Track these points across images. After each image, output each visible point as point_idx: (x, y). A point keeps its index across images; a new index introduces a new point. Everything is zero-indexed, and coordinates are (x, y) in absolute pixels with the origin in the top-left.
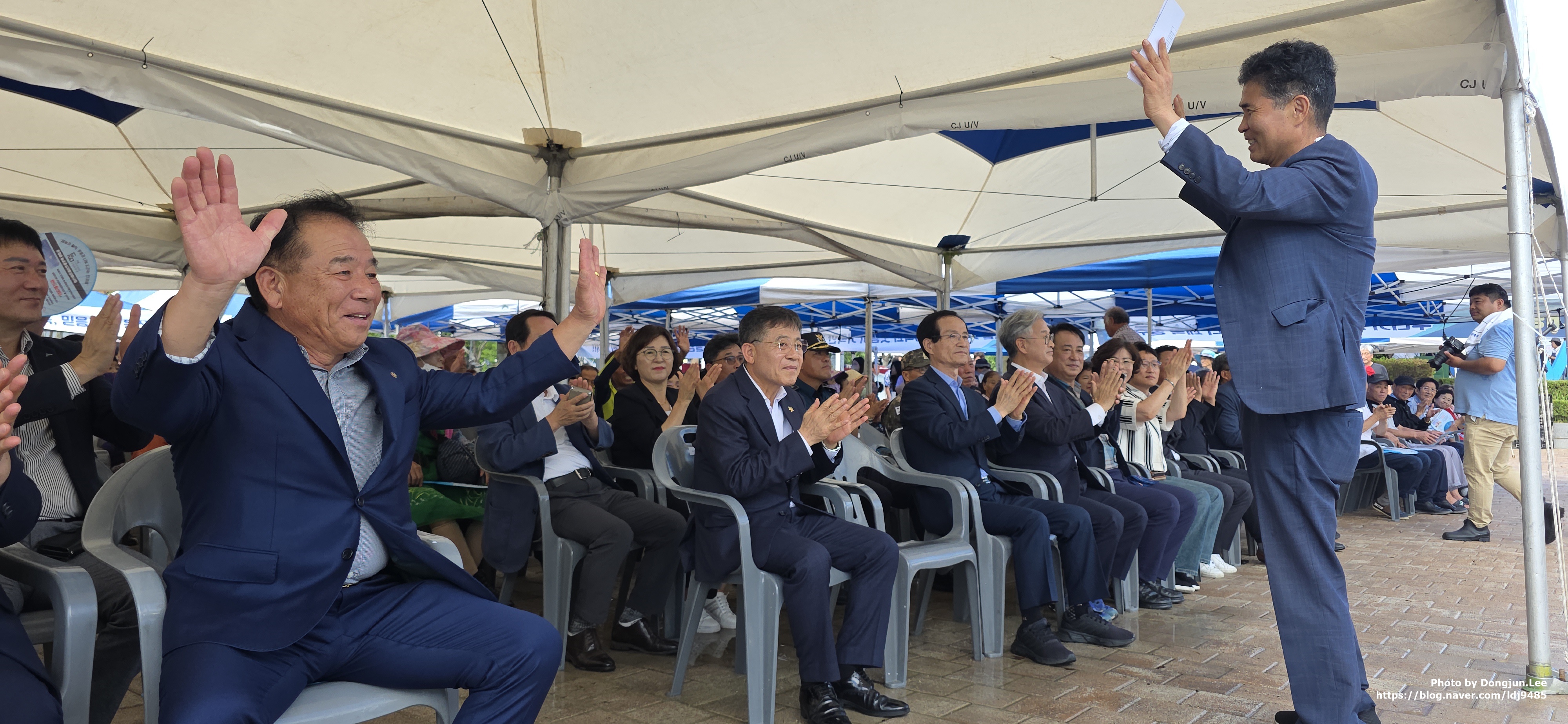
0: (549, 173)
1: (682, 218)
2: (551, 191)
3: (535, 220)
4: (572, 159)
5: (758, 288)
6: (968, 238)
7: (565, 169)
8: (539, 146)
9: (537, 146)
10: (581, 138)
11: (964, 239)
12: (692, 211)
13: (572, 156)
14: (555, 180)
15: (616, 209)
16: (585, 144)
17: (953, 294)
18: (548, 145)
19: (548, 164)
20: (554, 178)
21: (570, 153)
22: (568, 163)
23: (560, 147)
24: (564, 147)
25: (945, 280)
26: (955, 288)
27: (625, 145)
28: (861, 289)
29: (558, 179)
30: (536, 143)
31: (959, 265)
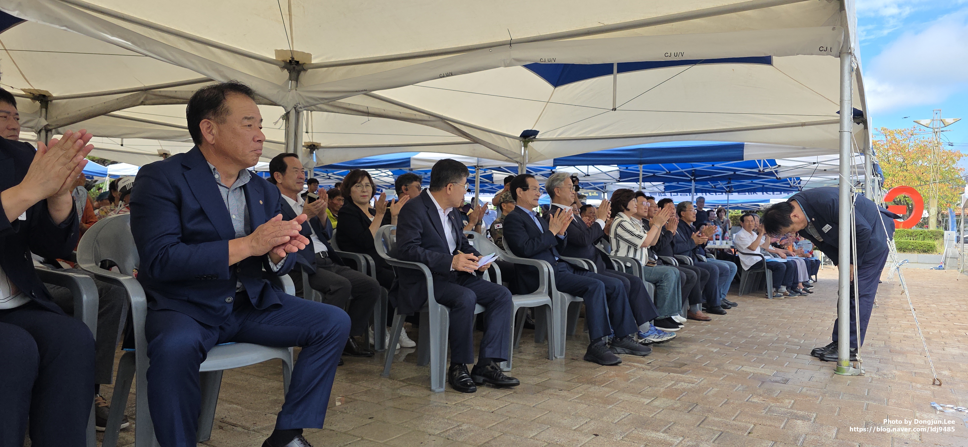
0: (290, 79)
1: (371, 110)
2: (291, 89)
3: (281, 107)
4: (305, 70)
5: (410, 158)
6: (538, 132)
7: (300, 77)
8: (284, 61)
9: (283, 61)
10: (311, 58)
11: (535, 133)
12: (376, 107)
13: (305, 68)
14: (294, 82)
15: (330, 103)
16: (315, 61)
18: (290, 61)
19: (290, 73)
20: (293, 82)
21: (304, 66)
22: (302, 73)
23: (297, 62)
24: (300, 63)
27: (339, 63)
29: (296, 82)
30: (283, 59)
31: (532, 148)
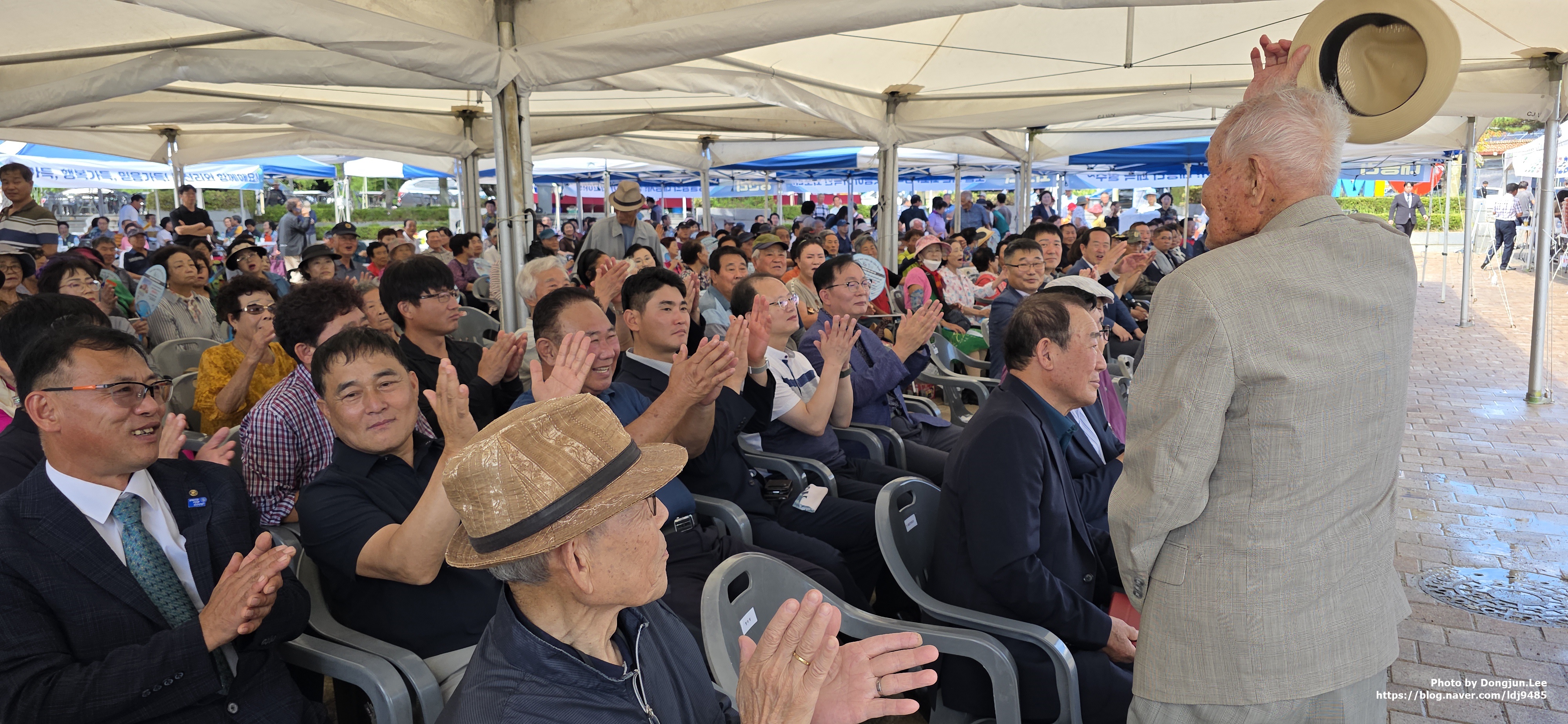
0: (890, 112)
5: (855, 155)
7: (898, 109)
14: (893, 116)
22: (901, 104)
31: (1040, 142)
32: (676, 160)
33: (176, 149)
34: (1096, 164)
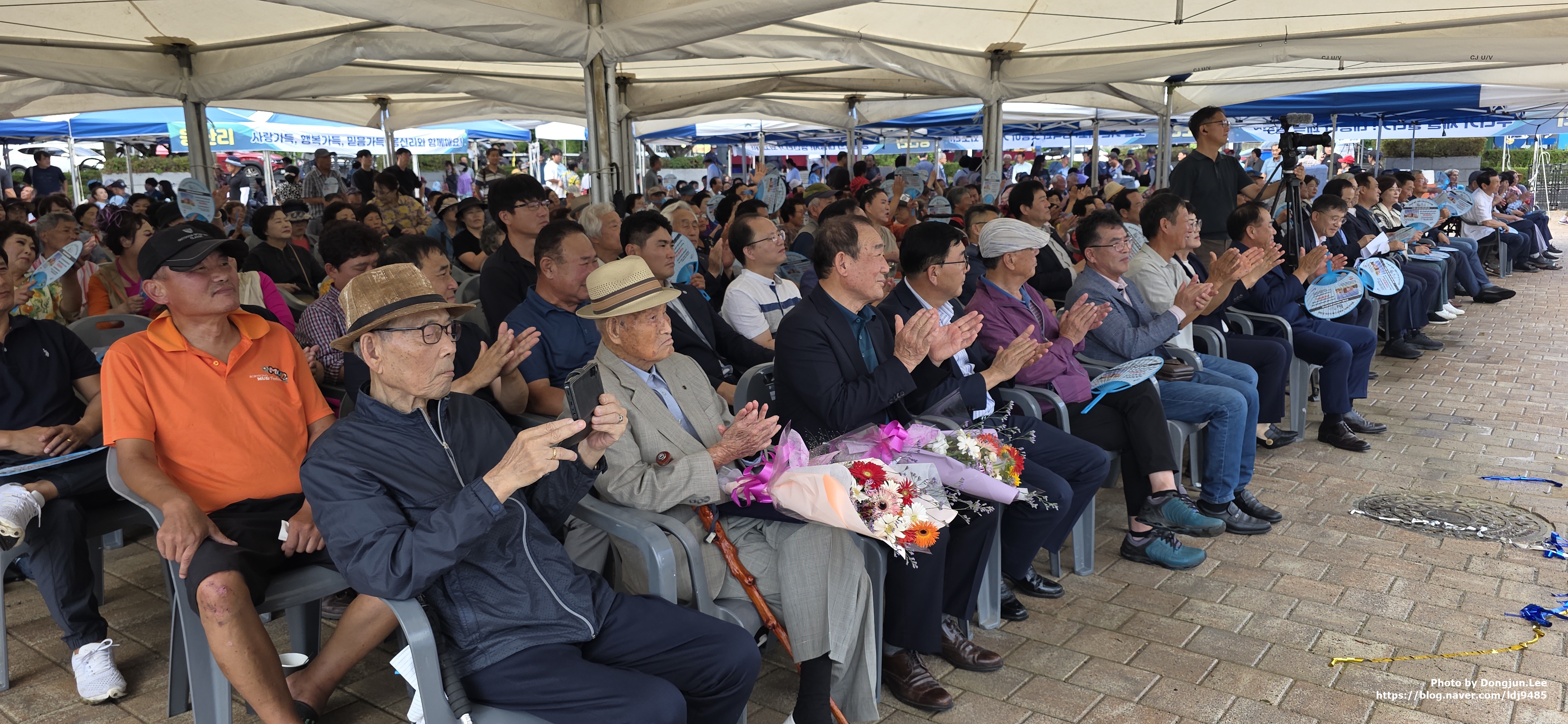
17: (1172, 118)
25: (1167, 106)
26: (1175, 113)
28: (1091, 112)
32: (822, 120)
33: (387, 116)
34: (1249, 116)
